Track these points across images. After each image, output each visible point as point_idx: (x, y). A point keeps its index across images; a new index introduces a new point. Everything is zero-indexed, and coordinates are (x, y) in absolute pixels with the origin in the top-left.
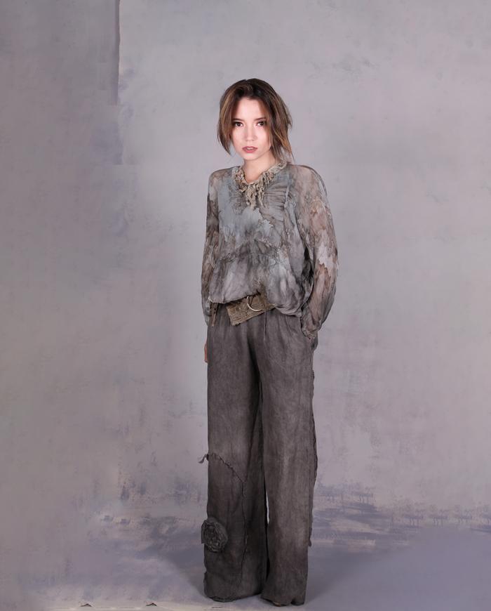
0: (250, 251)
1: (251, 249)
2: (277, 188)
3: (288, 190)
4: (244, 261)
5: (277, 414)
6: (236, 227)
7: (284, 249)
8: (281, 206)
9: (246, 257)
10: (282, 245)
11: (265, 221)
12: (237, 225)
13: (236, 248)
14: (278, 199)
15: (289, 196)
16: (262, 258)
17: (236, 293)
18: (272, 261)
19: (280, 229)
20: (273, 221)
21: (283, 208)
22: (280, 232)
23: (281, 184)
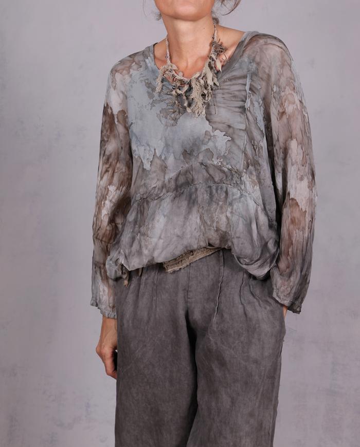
0: (193, 180)
1: (196, 177)
2: (230, 80)
3: (248, 81)
4: (184, 197)
5: (225, 438)
6: (167, 145)
7: (251, 173)
8: (240, 107)
9: (186, 191)
10: (248, 167)
11: (217, 133)
12: (170, 143)
13: (167, 178)
14: (235, 97)
15: (250, 89)
16: (217, 190)
17: (171, 248)
18: (235, 192)
19: (242, 141)
20: (231, 130)
21: (243, 110)
22: (242, 147)
23: (236, 73)
